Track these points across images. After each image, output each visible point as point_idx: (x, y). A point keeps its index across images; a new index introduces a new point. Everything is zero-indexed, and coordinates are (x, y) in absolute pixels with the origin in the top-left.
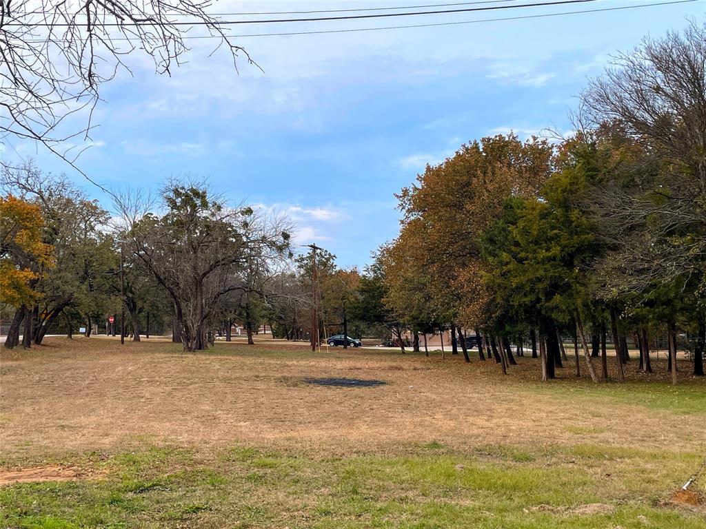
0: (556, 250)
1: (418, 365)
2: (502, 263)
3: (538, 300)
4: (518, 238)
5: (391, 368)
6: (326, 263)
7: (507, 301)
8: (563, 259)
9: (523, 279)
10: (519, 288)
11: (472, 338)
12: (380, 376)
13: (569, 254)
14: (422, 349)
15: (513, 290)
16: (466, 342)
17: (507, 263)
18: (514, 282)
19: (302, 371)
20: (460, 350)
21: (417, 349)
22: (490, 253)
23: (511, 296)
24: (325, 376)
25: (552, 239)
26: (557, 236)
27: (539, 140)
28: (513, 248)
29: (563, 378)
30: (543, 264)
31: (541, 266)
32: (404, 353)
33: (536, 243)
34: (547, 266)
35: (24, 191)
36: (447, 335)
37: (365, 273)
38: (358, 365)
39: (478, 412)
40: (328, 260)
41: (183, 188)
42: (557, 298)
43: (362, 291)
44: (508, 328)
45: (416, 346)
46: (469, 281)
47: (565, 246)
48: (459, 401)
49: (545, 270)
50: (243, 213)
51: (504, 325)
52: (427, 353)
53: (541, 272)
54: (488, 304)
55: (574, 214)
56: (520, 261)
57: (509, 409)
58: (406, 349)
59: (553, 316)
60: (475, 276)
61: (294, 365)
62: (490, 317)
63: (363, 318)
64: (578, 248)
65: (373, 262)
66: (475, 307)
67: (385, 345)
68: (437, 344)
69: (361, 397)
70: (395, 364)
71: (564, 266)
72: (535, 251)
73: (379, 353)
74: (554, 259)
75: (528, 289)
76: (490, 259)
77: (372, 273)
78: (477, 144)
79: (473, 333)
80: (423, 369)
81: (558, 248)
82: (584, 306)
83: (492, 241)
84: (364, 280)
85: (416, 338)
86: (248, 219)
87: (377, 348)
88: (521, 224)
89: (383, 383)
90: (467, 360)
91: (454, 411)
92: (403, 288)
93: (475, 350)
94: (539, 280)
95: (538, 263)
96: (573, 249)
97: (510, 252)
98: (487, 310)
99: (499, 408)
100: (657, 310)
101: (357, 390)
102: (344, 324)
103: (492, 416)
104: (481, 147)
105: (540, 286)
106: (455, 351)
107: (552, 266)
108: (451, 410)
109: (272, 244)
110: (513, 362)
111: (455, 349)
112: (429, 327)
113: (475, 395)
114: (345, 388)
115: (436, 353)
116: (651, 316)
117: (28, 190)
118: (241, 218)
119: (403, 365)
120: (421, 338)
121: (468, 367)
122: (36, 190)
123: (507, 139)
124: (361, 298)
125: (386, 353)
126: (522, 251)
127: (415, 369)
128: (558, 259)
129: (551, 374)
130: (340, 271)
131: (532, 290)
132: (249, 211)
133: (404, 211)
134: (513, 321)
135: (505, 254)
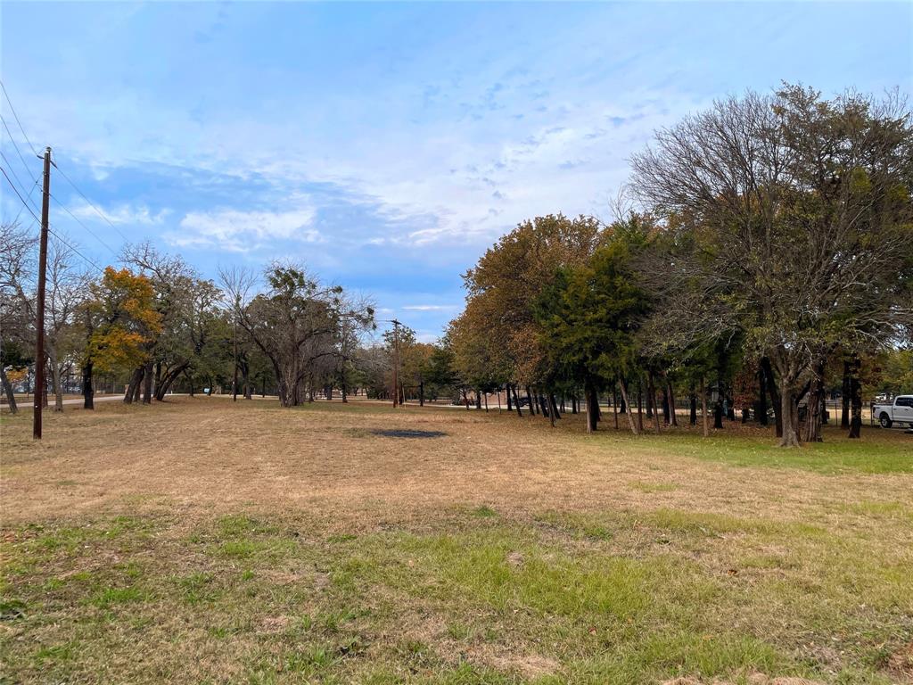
0: (602, 312)
1: (478, 419)
2: (553, 326)
3: (586, 359)
4: (568, 302)
5: (454, 421)
6: (408, 337)
7: (558, 360)
8: (608, 321)
9: (572, 339)
10: (569, 347)
11: (524, 398)
12: (443, 428)
13: (614, 317)
14: (484, 407)
15: (563, 349)
16: (519, 402)
17: (558, 325)
18: (565, 342)
19: (375, 424)
20: (514, 407)
21: (479, 407)
22: (542, 316)
23: (560, 355)
24: (394, 427)
25: (598, 302)
26: (603, 301)
27: (586, 219)
28: (564, 311)
29: (604, 430)
30: (591, 325)
31: (589, 327)
32: (468, 409)
33: (585, 307)
34: (594, 328)
35: (142, 268)
36: (504, 395)
37: (437, 344)
38: (426, 419)
39: (533, 465)
40: (409, 335)
41: (283, 269)
42: (603, 356)
43: (435, 359)
44: (557, 384)
45: (479, 404)
46: (523, 342)
47: (610, 310)
48: (514, 451)
49: (593, 331)
50: (334, 291)
51: (554, 383)
52: (487, 410)
53: (589, 333)
54: (540, 363)
55: (619, 280)
56: (570, 323)
57: (563, 460)
58: (470, 407)
59: (599, 373)
60: (529, 337)
61: (371, 419)
62: (542, 375)
63: (435, 381)
64: (623, 311)
65: (444, 334)
66: (529, 365)
67: (454, 403)
68: (496, 402)
69: (419, 448)
70: (458, 418)
71: (609, 327)
72: (583, 314)
73: (448, 409)
74: (600, 321)
75: (577, 349)
76: (543, 322)
77: (443, 344)
78: (530, 224)
79: (525, 394)
80: (482, 422)
81: (605, 310)
82: (628, 363)
83: (544, 305)
84: (436, 350)
85: (479, 397)
86: (339, 295)
87: (448, 406)
88: (571, 290)
89: (444, 434)
90: (520, 415)
91: (509, 462)
92: (466, 352)
93: (526, 407)
94: (587, 340)
95: (586, 325)
96: (618, 312)
97: (561, 315)
98: (539, 368)
99: (554, 459)
100: (692, 369)
101: (417, 441)
102: (421, 386)
103: (547, 469)
104: (534, 225)
105: (588, 345)
106: (510, 409)
107: (598, 327)
108: (506, 461)
109: (359, 317)
110: (558, 417)
111: (510, 407)
112: (489, 387)
113: (529, 446)
114: (407, 439)
115: (494, 410)
116: (687, 374)
117: (146, 267)
118: (333, 295)
119: (465, 418)
120: (482, 396)
121: (520, 421)
122: (154, 268)
123: (557, 218)
124: (433, 364)
125: (454, 410)
126: (571, 313)
127: (475, 422)
128: (604, 320)
129: (594, 427)
130: (419, 344)
131: (581, 350)
132: (339, 290)
133: (468, 289)
134: (562, 378)
135: (556, 317)
